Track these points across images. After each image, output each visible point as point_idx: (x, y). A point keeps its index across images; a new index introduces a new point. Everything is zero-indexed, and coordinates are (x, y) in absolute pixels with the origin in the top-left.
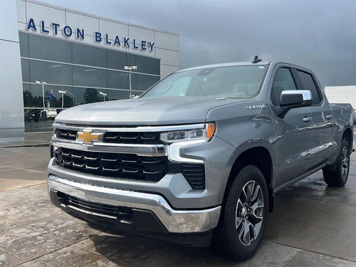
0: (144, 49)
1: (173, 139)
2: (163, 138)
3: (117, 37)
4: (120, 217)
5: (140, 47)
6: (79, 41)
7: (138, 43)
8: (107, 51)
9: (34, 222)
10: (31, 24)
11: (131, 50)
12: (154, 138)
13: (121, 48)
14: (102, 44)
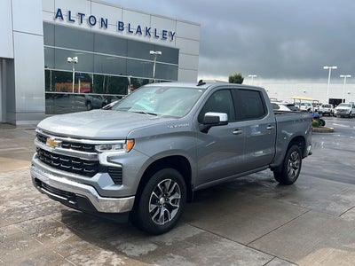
0: (164, 38)
1: (104, 149)
2: (97, 148)
3: (139, 27)
4: (69, 199)
5: (161, 36)
6: (103, 30)
7: (159, 33)
8: (128, 41)
9: (27, 197)
10: (59, 14)
11: (152, 40)
12: (91, 148)
13: (142, 38)
14: (124, 34)
